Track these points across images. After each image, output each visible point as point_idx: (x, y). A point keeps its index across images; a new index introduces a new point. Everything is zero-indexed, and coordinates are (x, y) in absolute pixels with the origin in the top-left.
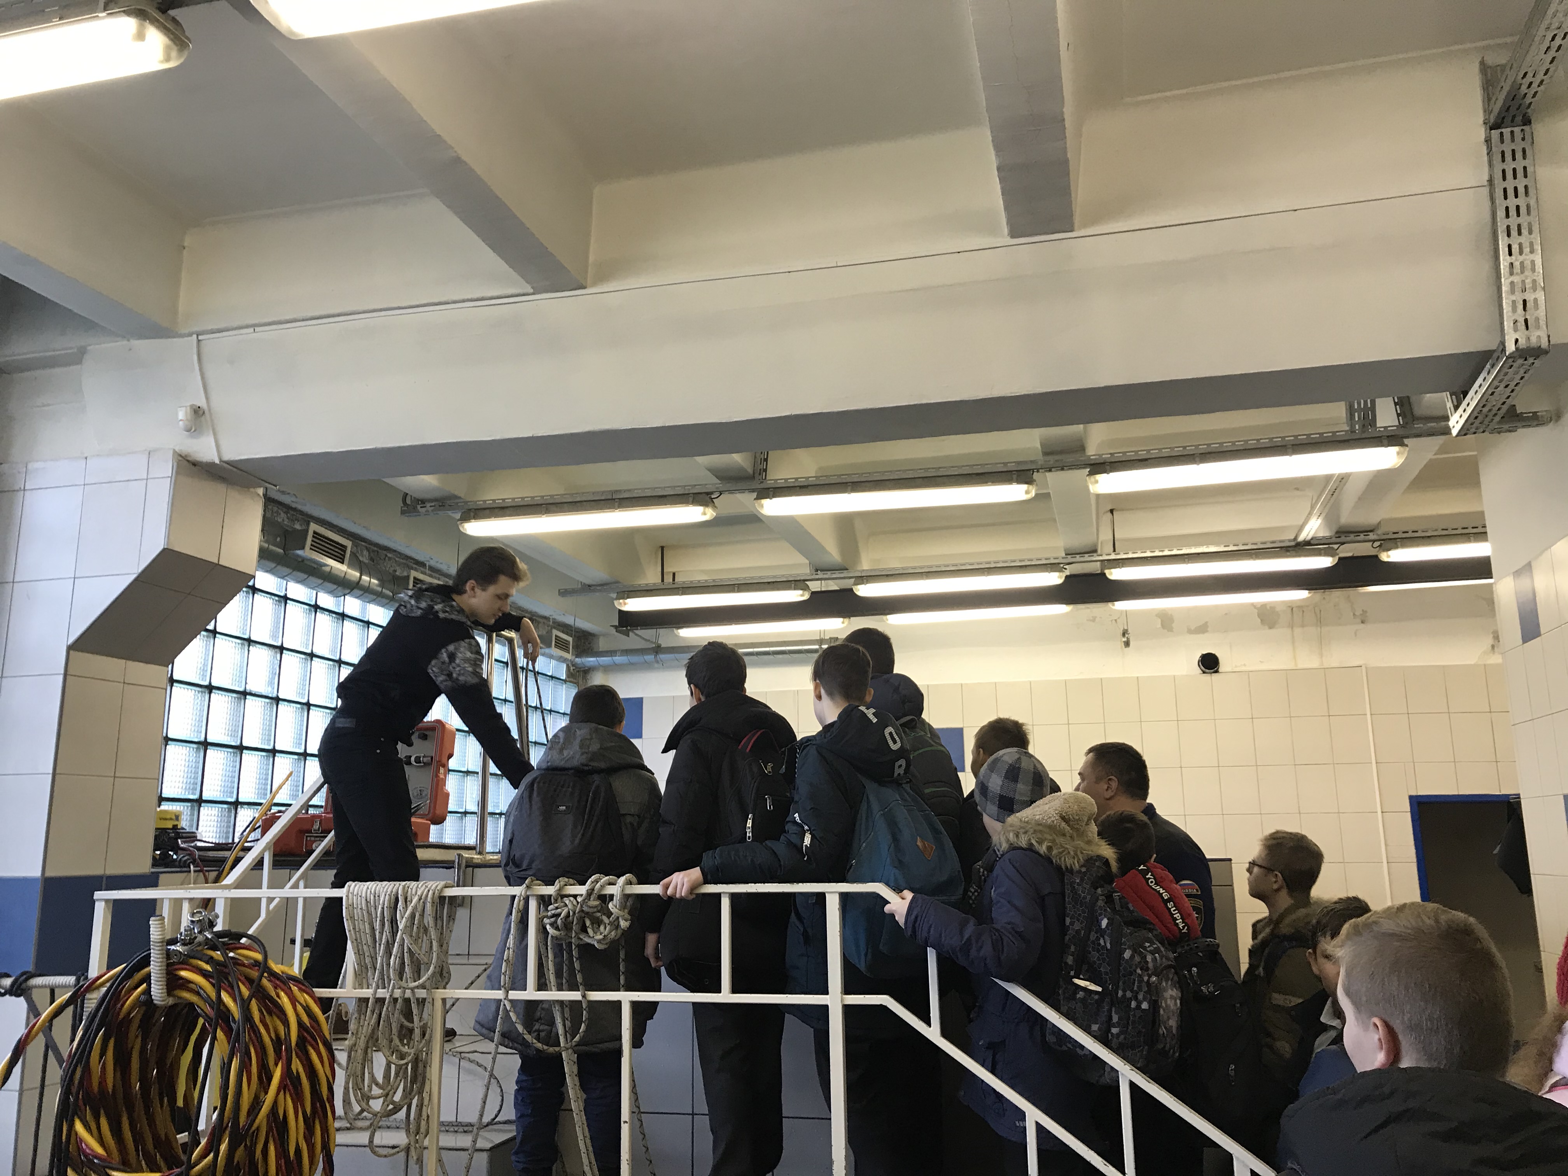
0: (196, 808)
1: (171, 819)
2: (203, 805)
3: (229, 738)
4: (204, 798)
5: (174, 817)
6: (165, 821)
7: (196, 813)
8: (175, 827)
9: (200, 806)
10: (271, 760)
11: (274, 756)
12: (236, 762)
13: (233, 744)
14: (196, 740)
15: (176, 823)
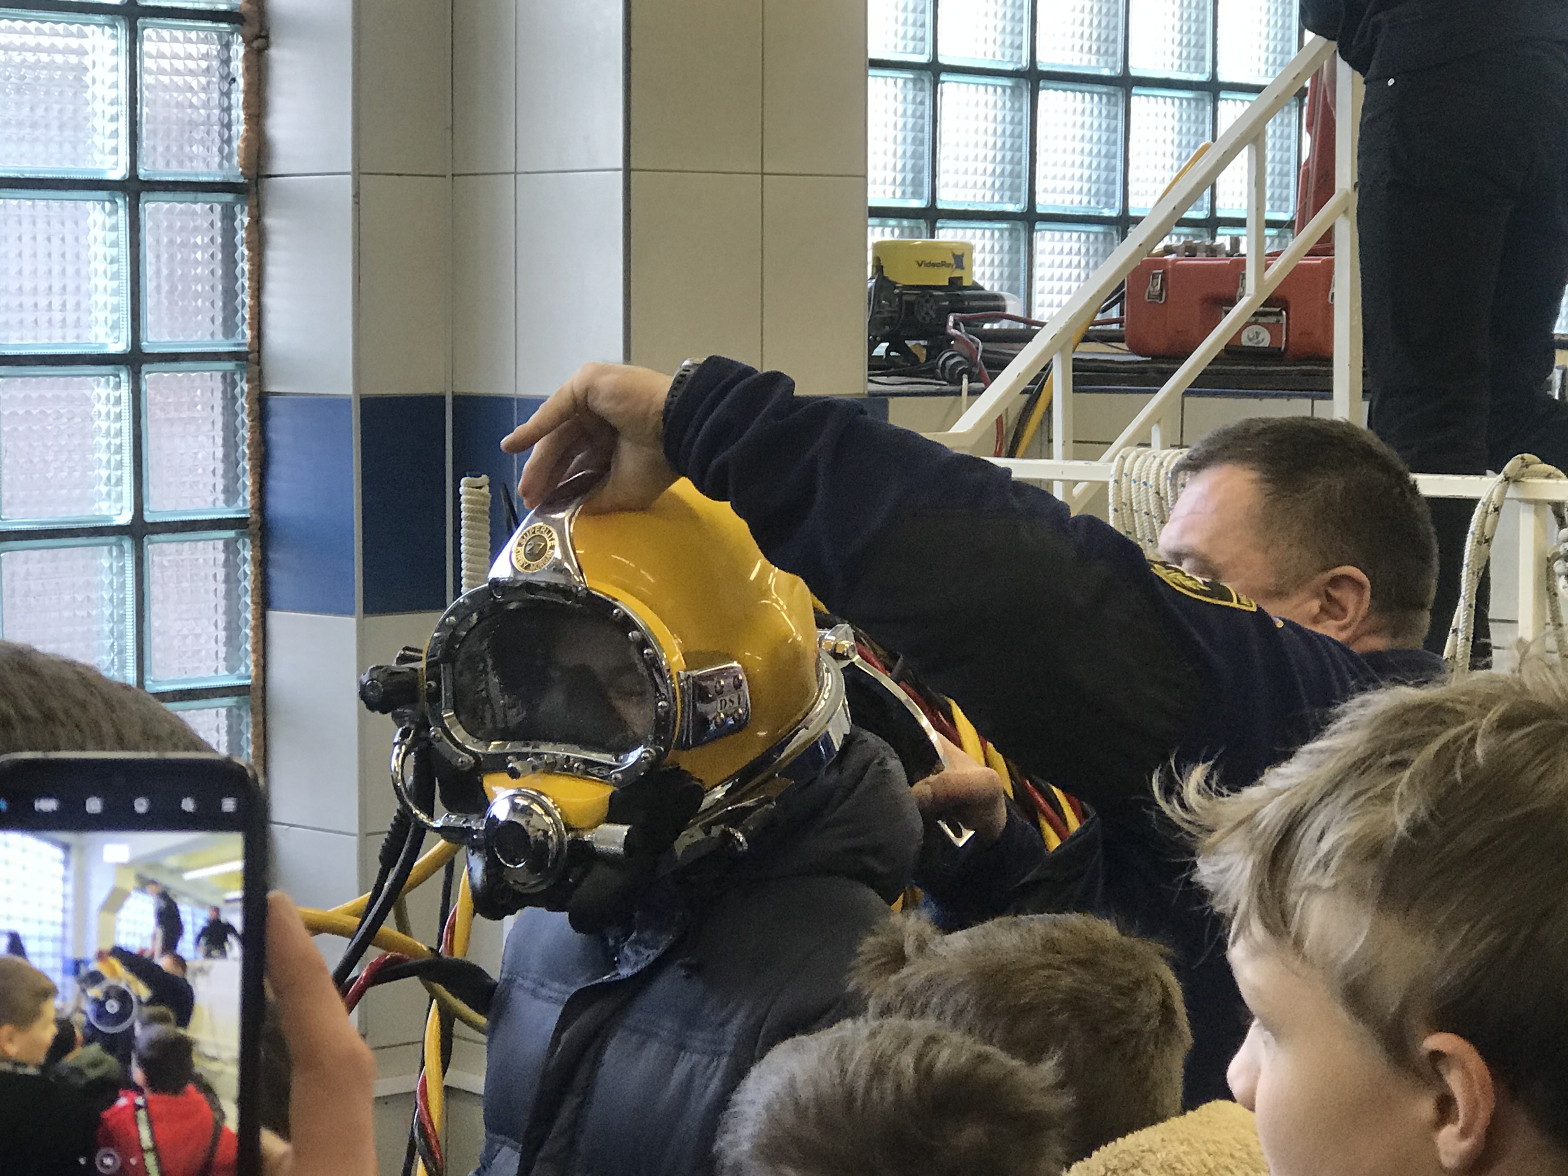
0: (1023, 235)
1: (943, 264)
2: (1038, 226)
3: (1094, 59)
4: (1039, 210)
5: (952, 261)
6: (931, 270)
7: (1023, 248)
8: (955, 283)
9: (1031, 230)
10: (1209, 109)
11: (1215, 100)
12: (1115, 117)
13: (1106, 72)
14: (1010, 67)
15: (957, 273)
